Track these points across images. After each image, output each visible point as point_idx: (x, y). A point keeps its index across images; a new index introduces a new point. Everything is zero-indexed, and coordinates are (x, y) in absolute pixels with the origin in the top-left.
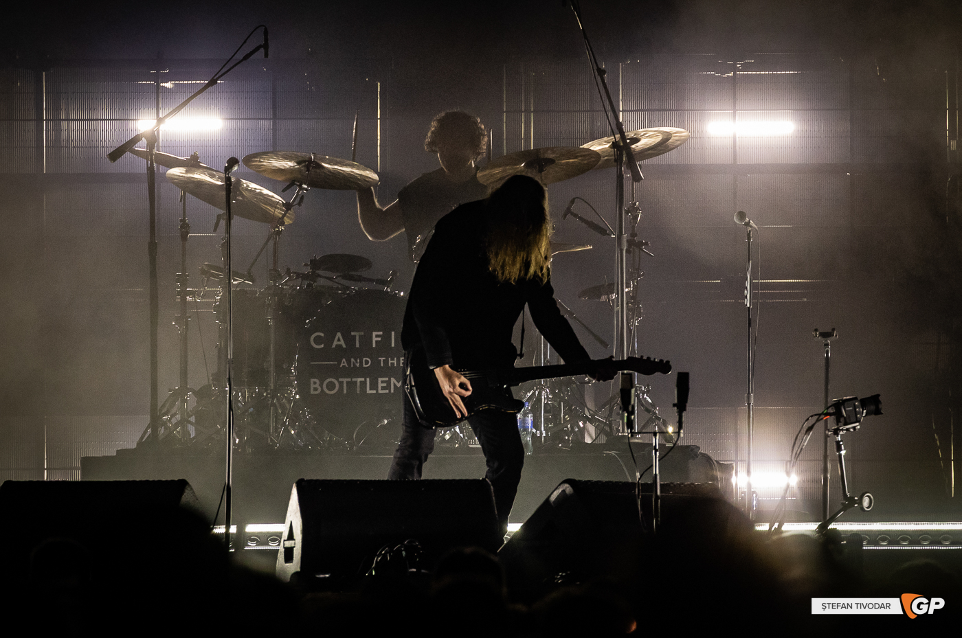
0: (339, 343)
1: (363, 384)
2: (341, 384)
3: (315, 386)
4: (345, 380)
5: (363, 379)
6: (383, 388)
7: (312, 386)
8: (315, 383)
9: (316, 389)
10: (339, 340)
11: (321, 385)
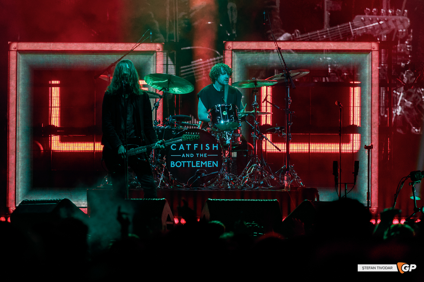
0: (182, 148)
1: (191, 164)
2: (182, 163)
3: (173, 164)
4: (184, 162)
5: (191, 162)
6: (198, 165)
7: (171, 164)
8: (172, 163)
9: (173, 165)
10: (182, 147)
11: (175, 164)
